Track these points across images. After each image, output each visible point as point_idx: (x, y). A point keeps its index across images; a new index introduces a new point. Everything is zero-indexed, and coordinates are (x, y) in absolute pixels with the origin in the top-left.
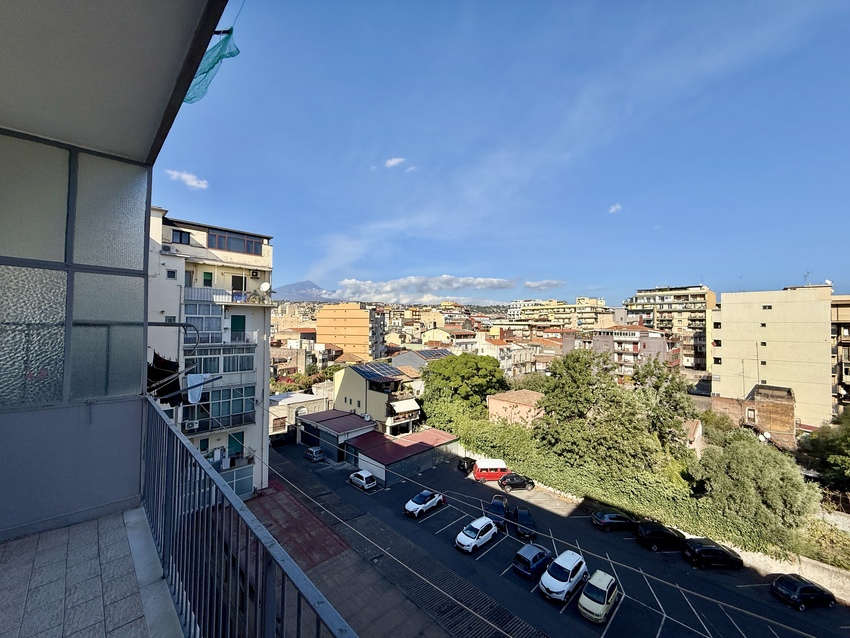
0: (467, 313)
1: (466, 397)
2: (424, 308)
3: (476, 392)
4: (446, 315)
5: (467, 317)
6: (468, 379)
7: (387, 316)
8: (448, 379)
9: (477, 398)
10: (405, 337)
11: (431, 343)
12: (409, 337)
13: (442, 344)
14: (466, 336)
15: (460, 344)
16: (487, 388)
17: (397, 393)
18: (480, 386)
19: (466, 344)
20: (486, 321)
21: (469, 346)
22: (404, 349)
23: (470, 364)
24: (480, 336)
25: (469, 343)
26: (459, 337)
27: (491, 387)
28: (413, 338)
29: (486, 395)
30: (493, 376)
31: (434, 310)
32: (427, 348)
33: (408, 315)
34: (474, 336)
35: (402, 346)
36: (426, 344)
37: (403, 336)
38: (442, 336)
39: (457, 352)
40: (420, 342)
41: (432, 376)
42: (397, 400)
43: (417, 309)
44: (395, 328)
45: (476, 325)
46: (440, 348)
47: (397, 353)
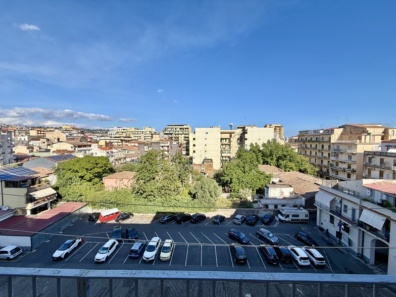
0: (82, 133)
1: (90, 180)
2: (48, 129)
3: (96, 176)
4: (67, 134)
5: (82, 135)
6: (91, 170)
8: (77, 171)
9: (97, 180)
10: (33, 148)
11: (58, 151)
13: (68, 152)
14: (85, 146)
15: (81, 151)
16: (103, 173)
17: (36, 186)
18: (99, 173)
19: (85, 151)
20: (95, 138)
21: (87, 152)
23: (91, 162)
24: (94, 147)
25: (87, 150)
26: (79, 146)
27: (105, 173)
28: (40, 148)
29: (102, 177)
30: (107, 167)
31: (57, 130)
32: (55, 154)
33: (33, 133)
34: (90, 146)
36: (54, 152)
37: (31, 148)
38: (68, 147)
39: (80, 155)
40: (48, 151)
41: (62, 172)
42: (36, 190)
43: (42, 130)
45: (89, 140)
46: (65, 154)
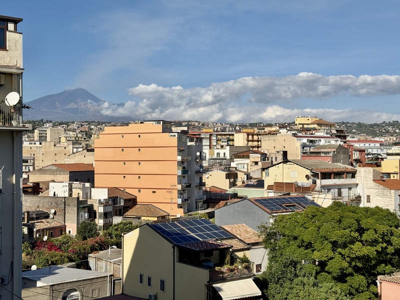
0: (341, 135)
1: (341, 278)
4: (305, 140)
5: (340, 142)
6: (344, 246)
7: (206, 142)
8: (309, 246)
9: (359, 280)
10: (235, 176)
11: (278, 186)
12: (241, 177)
13: (299, 188)
14: (339, 174)
15: (328, 188)
17: (225, 269)
18: (365, 259)
19: (339, 188)
21: (345, 192)
22: (235, 196)
23: (345, 222)
24: (365, 175)
25: (344, 186)
26: (326, 175)
28: (249, 177)
30: (389, 243)
32: (272, 195)
33: (240, 140)
34: (353, 174)
35: (231, 191)
36: (270, 188)
37: (232, 176)
38: (297, 175)
39: (325, 201)
40: (260, 184)
41: (281, 241)
42: (224, 280)
43: (257, 130)
44: (219, 163)
45: (356, 156)
46: (293, 195)
47: (222, 203)
